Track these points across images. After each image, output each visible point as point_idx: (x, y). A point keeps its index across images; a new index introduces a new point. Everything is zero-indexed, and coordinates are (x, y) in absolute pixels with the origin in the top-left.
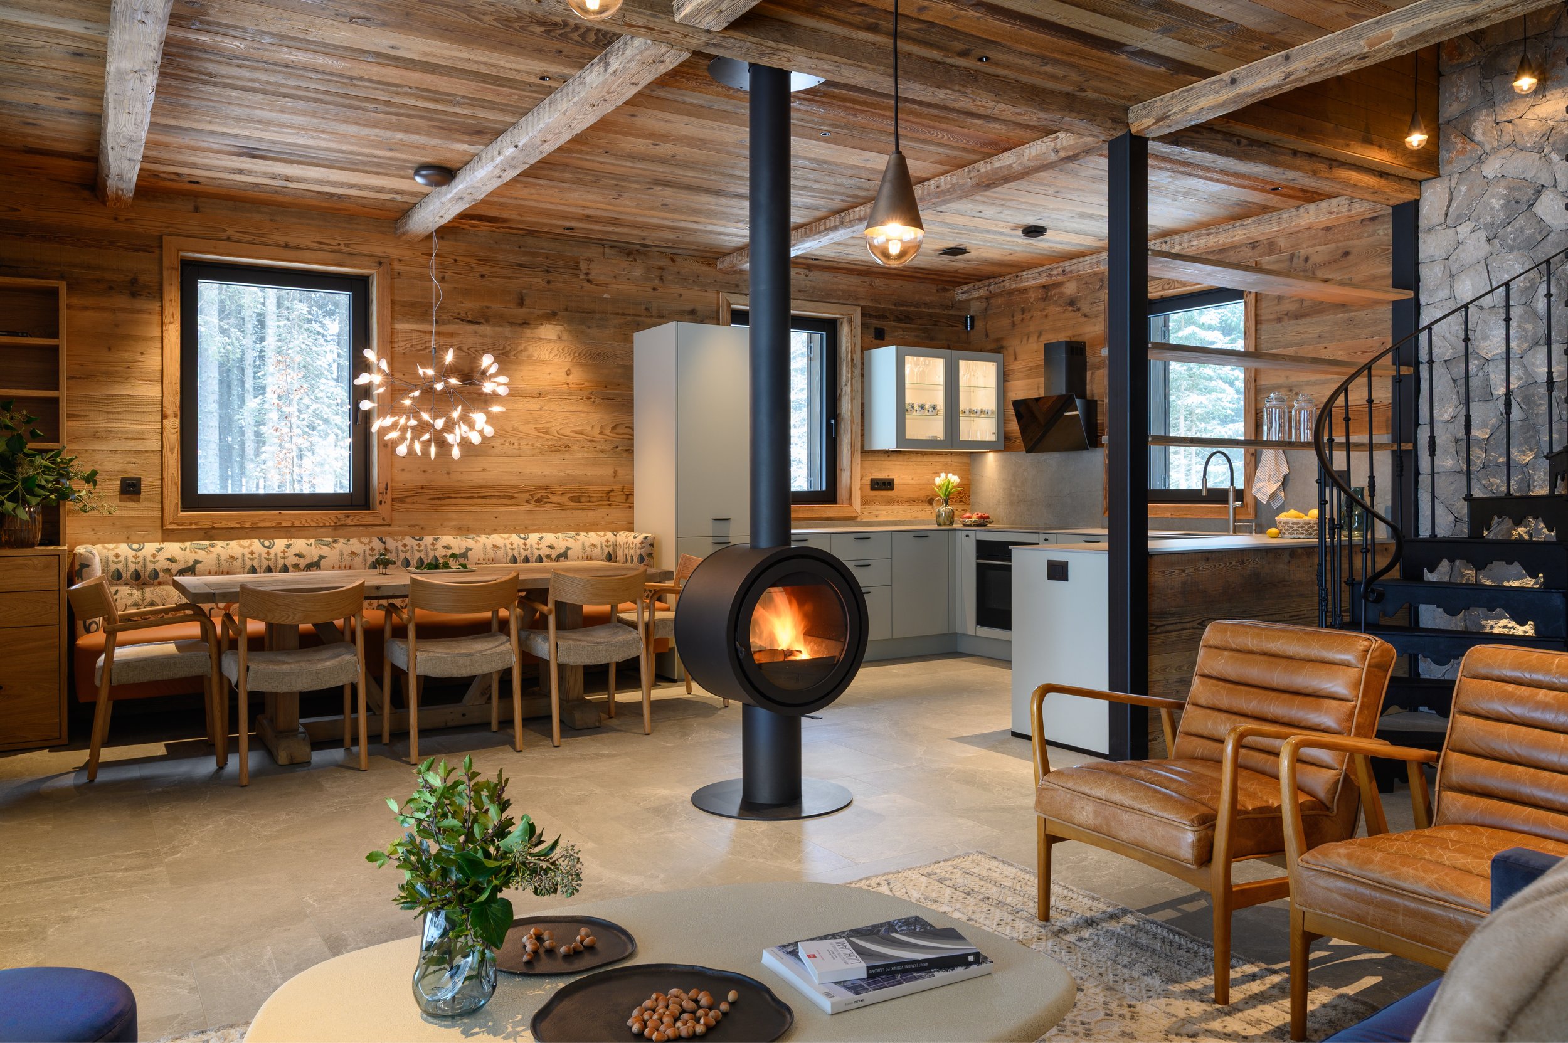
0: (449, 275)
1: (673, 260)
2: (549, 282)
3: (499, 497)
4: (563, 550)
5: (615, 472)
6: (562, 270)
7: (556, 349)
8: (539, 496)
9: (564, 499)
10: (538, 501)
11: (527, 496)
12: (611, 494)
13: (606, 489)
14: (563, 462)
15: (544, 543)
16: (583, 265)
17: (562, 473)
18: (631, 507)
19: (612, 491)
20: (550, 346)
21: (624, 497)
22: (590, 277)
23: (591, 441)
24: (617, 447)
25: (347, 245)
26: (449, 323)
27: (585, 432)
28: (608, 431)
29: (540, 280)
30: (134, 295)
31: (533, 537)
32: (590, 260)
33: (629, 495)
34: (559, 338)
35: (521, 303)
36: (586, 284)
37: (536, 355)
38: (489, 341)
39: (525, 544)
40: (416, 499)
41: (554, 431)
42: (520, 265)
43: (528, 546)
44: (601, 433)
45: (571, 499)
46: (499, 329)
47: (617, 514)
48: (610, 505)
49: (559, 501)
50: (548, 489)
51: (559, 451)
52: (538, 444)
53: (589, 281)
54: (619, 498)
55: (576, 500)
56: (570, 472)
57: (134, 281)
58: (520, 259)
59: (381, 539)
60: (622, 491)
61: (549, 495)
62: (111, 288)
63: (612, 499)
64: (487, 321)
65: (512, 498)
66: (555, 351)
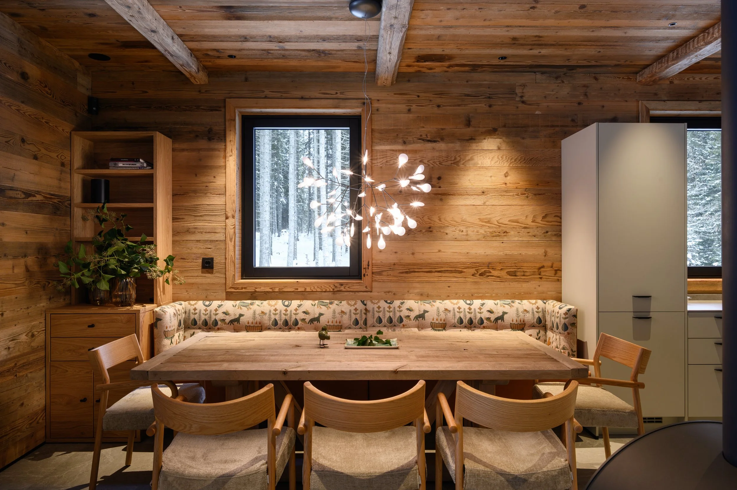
0: (414, 107)
1: (596, 79)
2: (490, 106)
3: (451, 272)
5: (546, 252)
6: (501, 96)
7: (496, 157)
8: (483, 270)
9: (503, 274)
10: (481, 275)
11: (473, 271)
12: (542, 269)
13: (538, 265)
14: (502, 245)
15: (485, 309)
16: (518, 91)
17: (501, 253)
18: (559, 280)
19: (543, 267)
20: (491, 155)
21: (553, 272)
22: (524, 99)
23: (525, 228)
24: (547, 232)
25: (342, 93)
26: (414, 142)
27: (520, 221)
28: (539, 220)
29: (483, 105)
30: (210, 139)
31: (477, 303)
32: (524, 86)
33: (558, 271)
34: (499, 149)
35: (468, 123)
36: (521, 105)
37: (480, 162)
38: (444, 154)
39: (470, 309)
40: (390, 272)
41: (494, 220)
42: (468, 95)
43: (472, 310)
44: (533, 221)
45: (509, 273)
46: (451, 145)
47: (547, 286)
48: (541, 278)
49: (498, 275)
50: (490, 265)
51: (499, 236)
52: (482, 231)
53: (523, 102)
54: (549, 272)
55: (513, 274)
56: (508, 252)
57: (210, 131)
58: (468, 91)
59: (363, 302)
60: (552, 267)
61: (491, 270)
62: (197, 136)
63: (542, 274)
64: (442, 139)
65: (461, 272)
66: (496, 159)
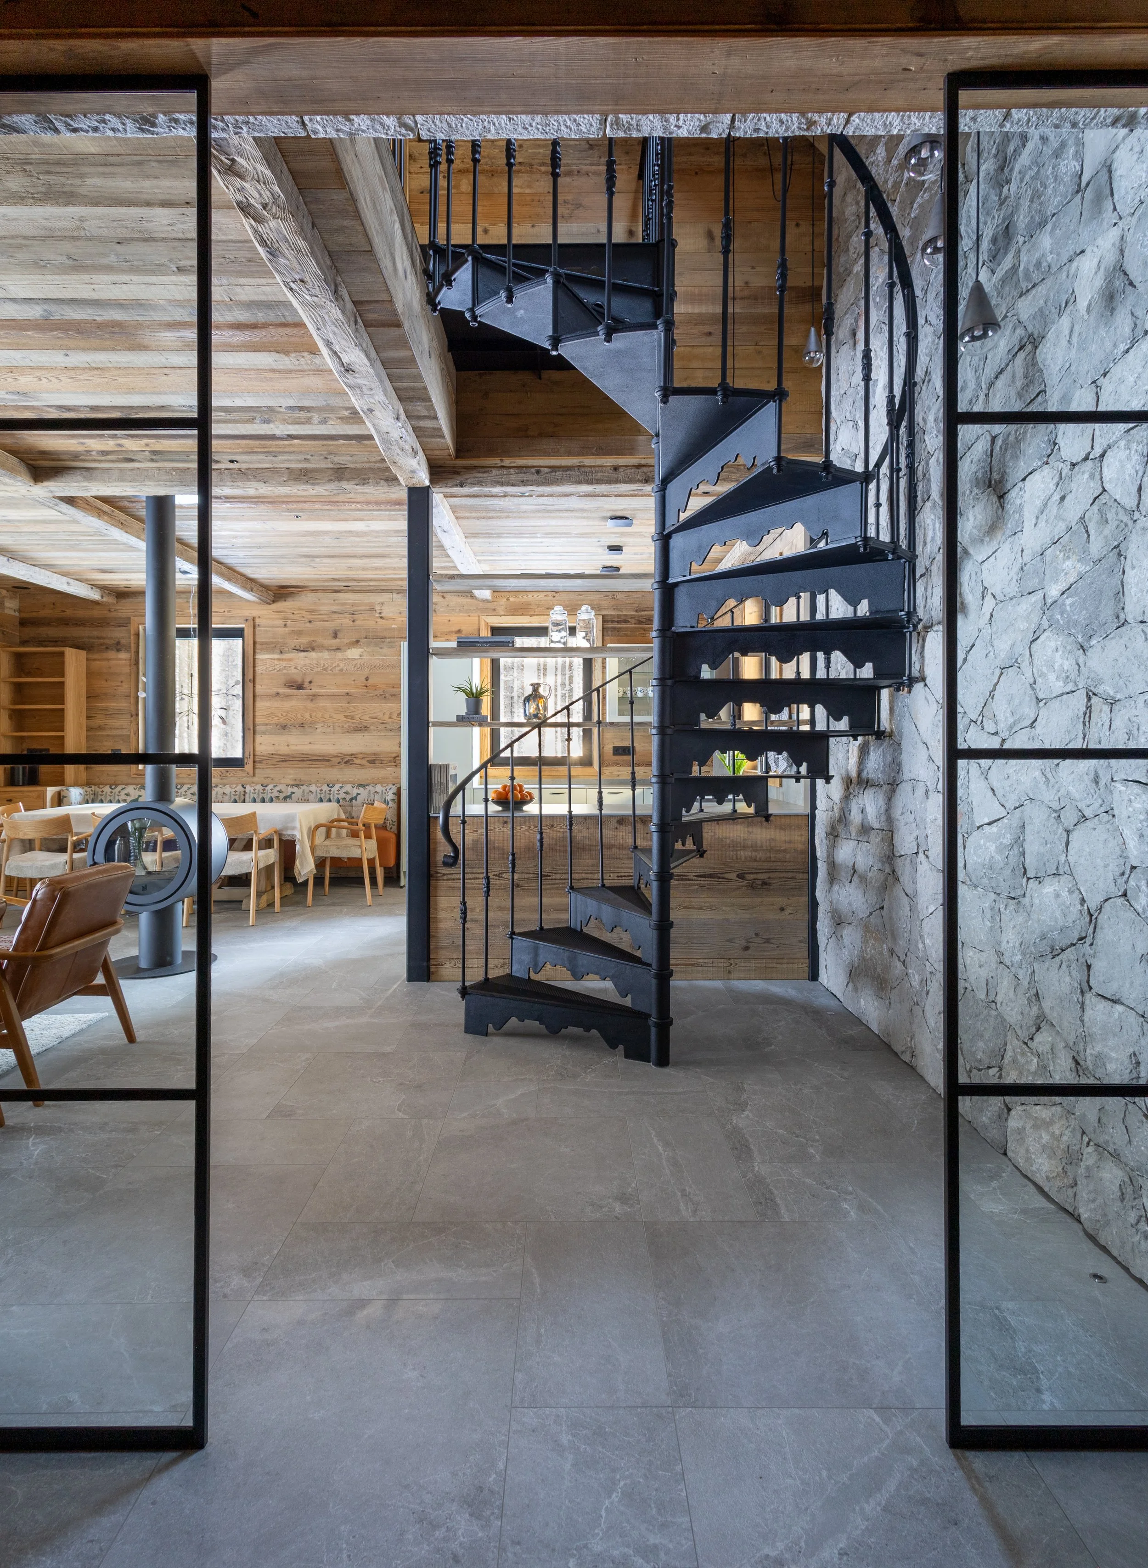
0: (289, 623)
1: (444, 597)
2: (353, 621)
3: (320, 760)
6: (362, 612)
8: (347, 759)
9: (364, 762)
10: (346, 763)
11: (339, 760)
12: (397, 758)
13: (394, 755)
16: (377, 608)
19: (398, 756)
22: (382, 615)
23: (383, 723)
25: (229, 611)
26: (289, 652)
27: (379, 717)
28: (395, 716)
29: (348, 621)
30: (118, 650)
32: (382, 604)
34: (361, 657)
35: (335, 636)
36: (380, 620)
38: (314, 662)
40: (269, 761)
41: (357, 717)
42: (335, 612)
44: (390, 718)
45: (369, 761)
46: (320, 654)
48: (396, 765)
49: (360, 763)
50: (354, 756)
51: (361, 730)
52: (346, 726)
53: (381, 618)
55: (372, 762)
57: (118, 643)
58: (335, 609)
59: (243, 786)
61: (354, 759)
62: (107, 648)
63: (397, 762)
64: (313, 649)
65: (329, 761)
66: (358, 665)
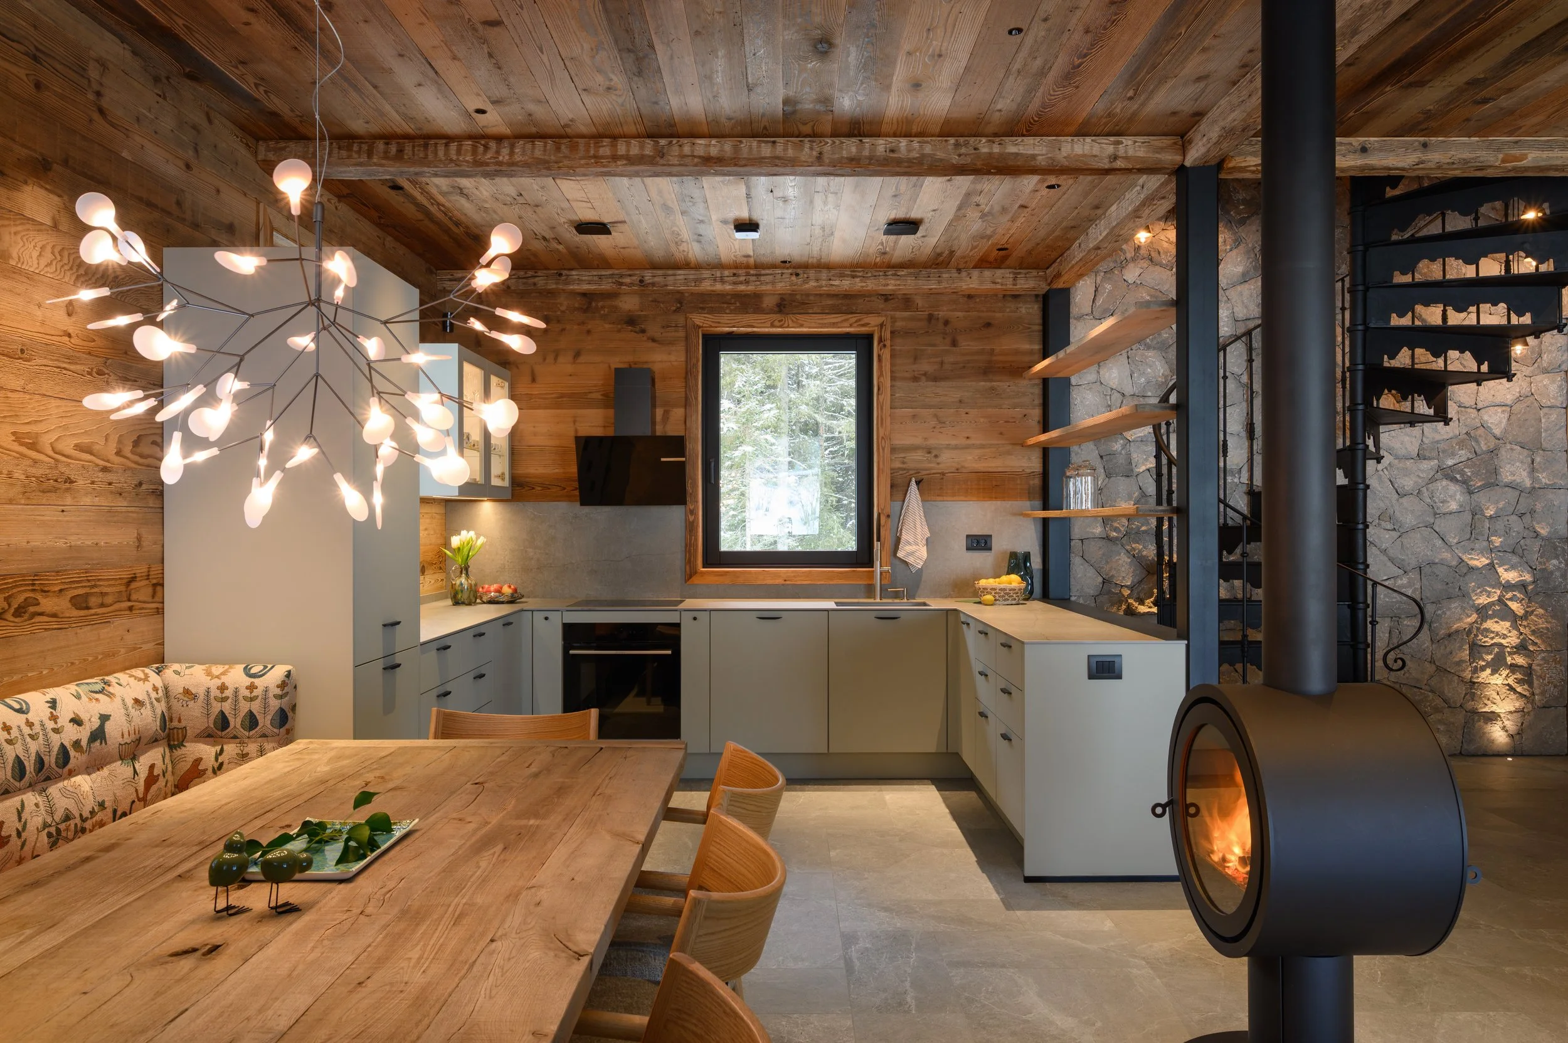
1: (210, 119)
4: (96, 723)
5: (139, 539)
7: (49, 249)
8: (21, 598)
9: (64, 604)
12: (133, 585)
13: (126, 575)
14: (62, 517)
15: (65, 713)
16: (92, 72)
17: (60, 544)
18: (160, 612)
19: (133, 579)
20: (41, 239)
21: (150, 590)
22: (104, 104)
23: (105, 469)
24: (140, 484)
27: (96, 448)
28: (127, 450)
29: (22, 73)
31: (37, 701)
32: (104, 65)
33: (158, 585)
34: (55, 226)
36: (95, 114)
37: (15, 255)
39: (30, 724)
41: (46, 441)
43: (37, 728)
45: (74, 602)
47: (137, 629)
48: (131, 609)
49: (55, 609)
50: (37, 582)
51: (55, 490)
52: (19, 474)
53: (102, 112)
54: (142, 591)
55: (82, 603)
56: (74, 540)
60: (148, 577)
61: (39, 596)
63: (134, 597)
66: (48, 256)
